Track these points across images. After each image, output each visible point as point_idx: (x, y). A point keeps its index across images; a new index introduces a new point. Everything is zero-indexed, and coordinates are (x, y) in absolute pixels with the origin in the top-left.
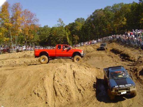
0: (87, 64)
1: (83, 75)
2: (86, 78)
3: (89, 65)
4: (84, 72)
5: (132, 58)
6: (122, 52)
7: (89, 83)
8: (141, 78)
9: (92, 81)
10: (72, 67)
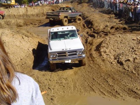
0: (28, 32)
1: (15, 47)
2: (18, 52)
3: (30, 34)
4: (18, 44)
5: (97, 26)
6: (87, 17)
7: (22, 58)
8: (93, 55)
9: (27, 57)
10: (3, 35)
